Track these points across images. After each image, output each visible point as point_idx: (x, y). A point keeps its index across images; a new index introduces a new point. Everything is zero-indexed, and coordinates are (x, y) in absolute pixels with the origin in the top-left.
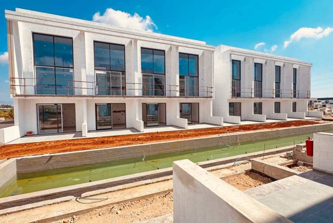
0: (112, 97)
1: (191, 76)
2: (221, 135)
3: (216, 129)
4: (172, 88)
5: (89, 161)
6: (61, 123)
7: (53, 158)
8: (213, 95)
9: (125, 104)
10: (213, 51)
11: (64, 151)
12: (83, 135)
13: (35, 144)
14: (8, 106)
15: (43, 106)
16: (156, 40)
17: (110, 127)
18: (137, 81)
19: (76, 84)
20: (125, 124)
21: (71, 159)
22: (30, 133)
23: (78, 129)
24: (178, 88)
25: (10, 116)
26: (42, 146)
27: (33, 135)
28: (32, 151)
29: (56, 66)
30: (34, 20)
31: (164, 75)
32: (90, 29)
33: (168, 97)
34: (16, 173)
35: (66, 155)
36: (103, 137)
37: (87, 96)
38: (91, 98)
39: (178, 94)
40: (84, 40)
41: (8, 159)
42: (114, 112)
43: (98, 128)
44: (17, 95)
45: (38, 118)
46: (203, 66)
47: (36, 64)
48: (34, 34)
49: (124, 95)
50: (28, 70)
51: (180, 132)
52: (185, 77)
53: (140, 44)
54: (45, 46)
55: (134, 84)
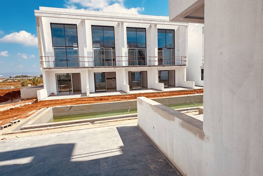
0: (106, 67)
1: (168, 48)
2: (189, 95)
3: (188, 91)
4: (152, 59)
5: (94, 110)
6: (72, 88)
7: (72, 108)
8: (187, 63)
9: (115, 72)
10: (187, 26)
11: (78, 104)
12: (87, 95)
13: (58, 100)
14: (26, 77)
15: (60, 75)
16: (138, 21)
17: (105, 90)
18: (124, 55)
19: (80, 59)
20: (116, 88)
21: (83, 109)
22: (53, 94)
23: (83, 91)
24: (157, 59)
25: (34, 83)
26: (63, 101)
27: (55, 95)
28: (59, 104)
29: (66, 46)
30: (52, 15)
31: (145, 49)
32: (89, 18)
33: (148, 66)
34: (53, 116)
35: (79, 106)
36: (100, 97)
37: (88, 67)
38: (91, 69)
39: (157, 63)
40: (85, 26)
41: (47, 108)
42: (107, 79)
43: (97, 91)
44: (45, 68)
45: (57, 84)
46: (179, 39)
47: (54, 46)
48: (51, 24)
49: (115, 65)
50: (49, 50)
51: (157, 94)
52: (163, 49)
53: (126, 25)
54: (59, 32)
55: (122, 57)
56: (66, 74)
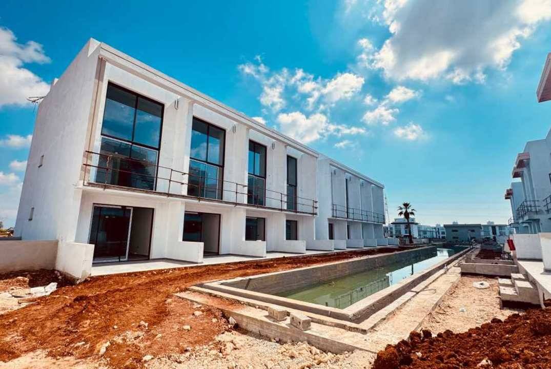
7: (251, 283)
9: (220, 215)
29: (134, 141)
33: (279, 210)
47: (103, 133)
48: (109, 84)
56: (120, 207)
